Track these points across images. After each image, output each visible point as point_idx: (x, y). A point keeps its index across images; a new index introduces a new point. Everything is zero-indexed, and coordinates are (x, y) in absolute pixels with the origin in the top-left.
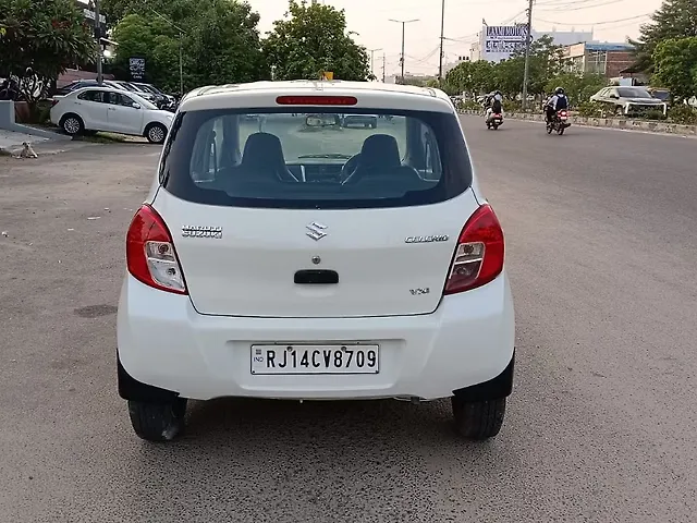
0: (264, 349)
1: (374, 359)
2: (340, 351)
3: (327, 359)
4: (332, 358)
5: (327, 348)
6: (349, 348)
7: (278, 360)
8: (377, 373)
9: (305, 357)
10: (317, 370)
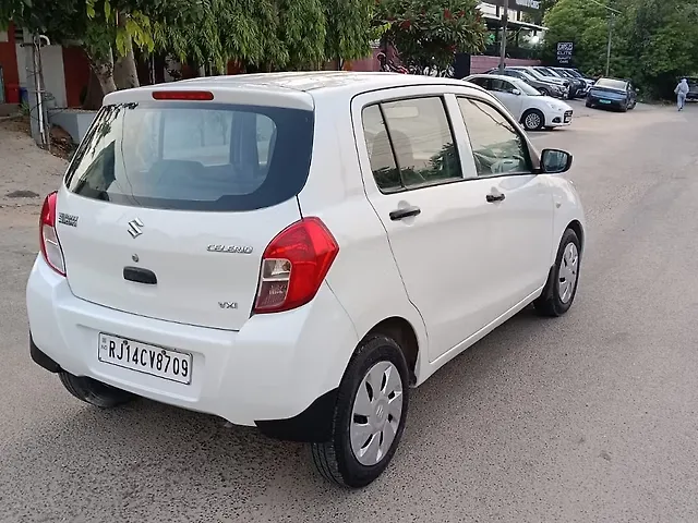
0: (109, 338)
1: (186, 369)
2: (161, 355)
3: (152, 359)
4: (156, 361)
5: (153, 349)
6: (168, 353)
7: (117, 352)
8: (188, 384)
9: (136, 354)
10: (143, 368)
